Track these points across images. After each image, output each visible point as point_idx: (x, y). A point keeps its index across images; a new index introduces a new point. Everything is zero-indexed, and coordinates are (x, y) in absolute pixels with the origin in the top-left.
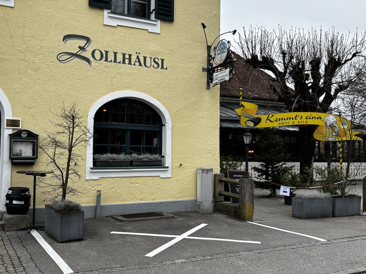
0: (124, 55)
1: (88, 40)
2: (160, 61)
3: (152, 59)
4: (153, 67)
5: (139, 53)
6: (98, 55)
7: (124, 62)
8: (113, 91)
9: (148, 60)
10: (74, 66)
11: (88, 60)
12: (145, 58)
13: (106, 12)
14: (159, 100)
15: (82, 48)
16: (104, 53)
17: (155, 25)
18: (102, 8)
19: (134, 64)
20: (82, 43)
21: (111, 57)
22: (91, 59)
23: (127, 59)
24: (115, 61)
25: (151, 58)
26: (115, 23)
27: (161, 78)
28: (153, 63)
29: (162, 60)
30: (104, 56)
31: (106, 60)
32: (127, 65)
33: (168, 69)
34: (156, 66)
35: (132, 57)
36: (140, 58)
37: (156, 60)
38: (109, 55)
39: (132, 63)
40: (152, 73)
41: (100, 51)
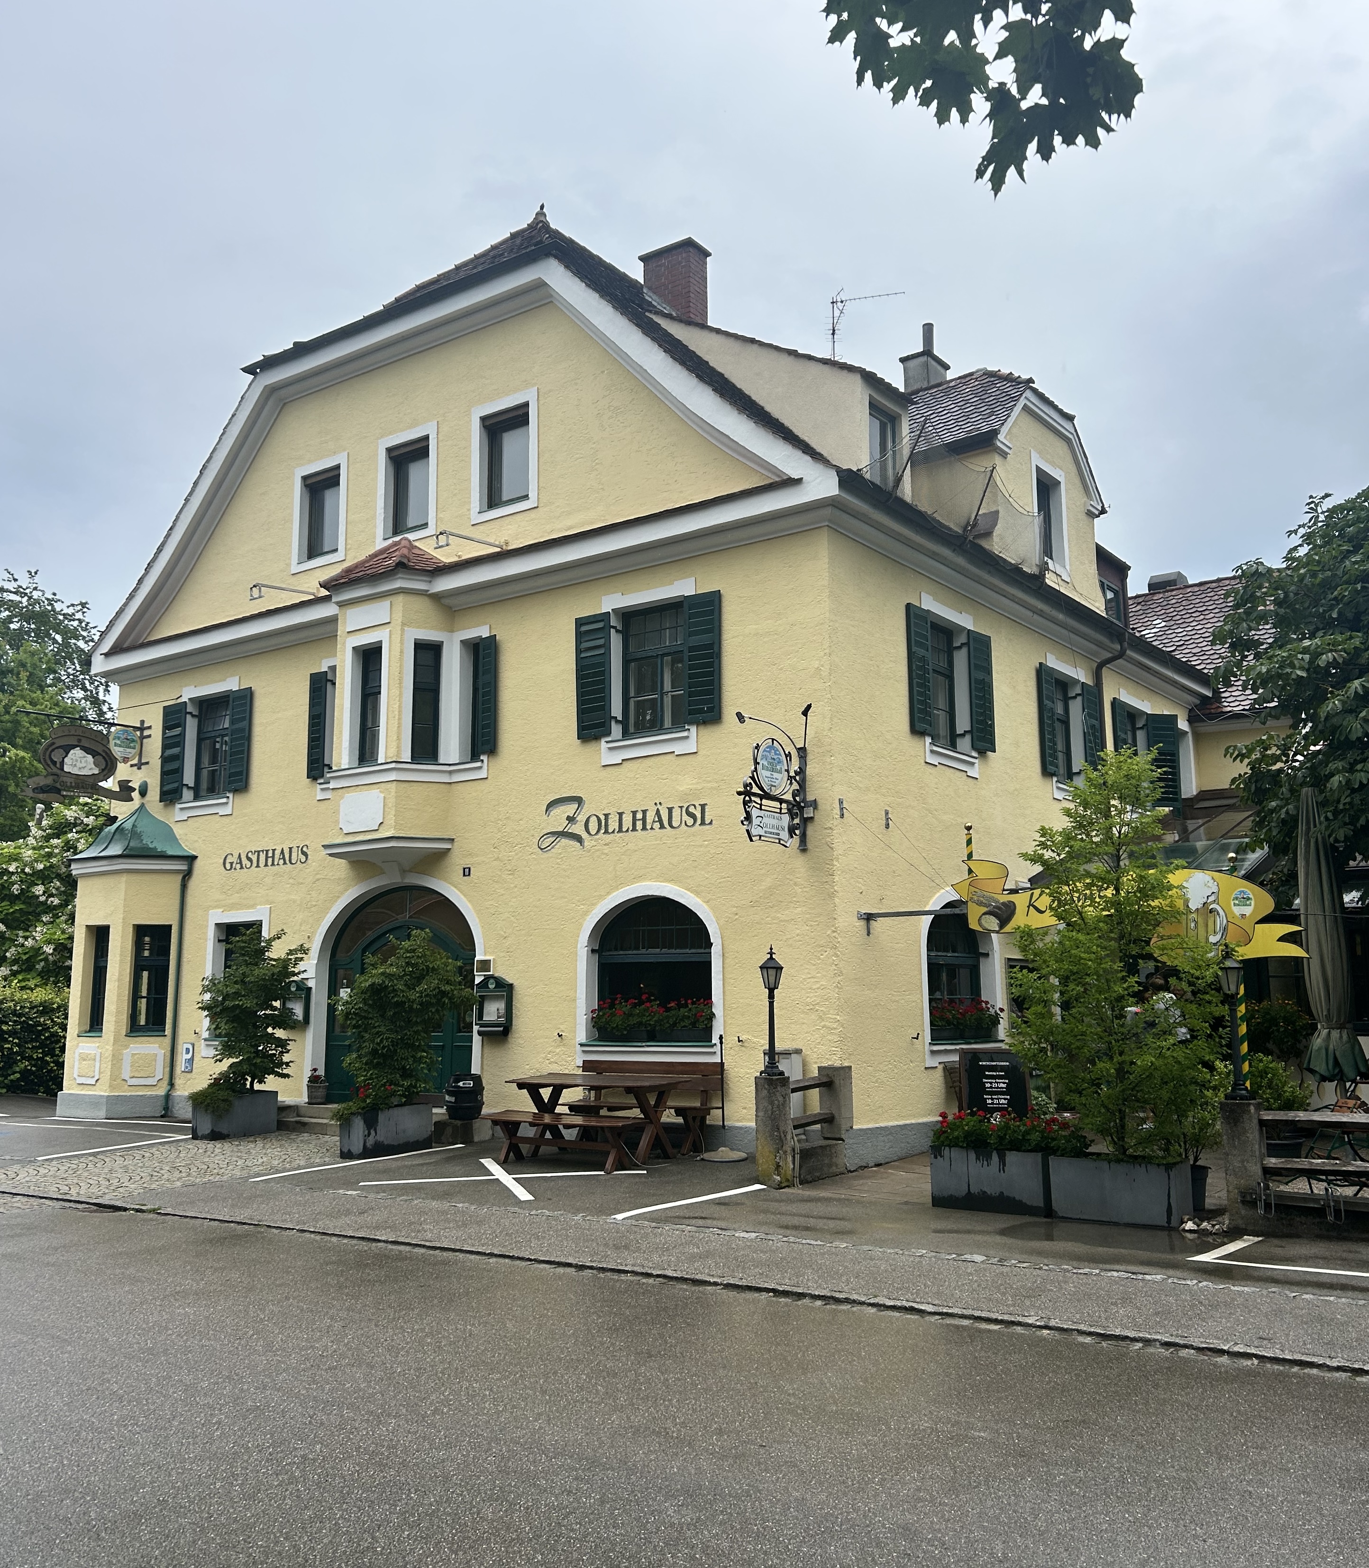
0: (634, 813)
1: (579, 800)
2: (699, 808)
3: (684, 809)
4: (686, 824)
5: (660, 803)
6: (593, 826)
7: (634, 829)
8: (617, 888)
9: (676, 813)
10: (560, 854)
11: (578, 839)
12: (670, 810)
13: (603, 744)
14: (697, 893)
15: (571, 819)
16: (602, 818)
17: (687, 737)
18: (597, 738)
19: (652, 828)
20: (570, 809)
21: (613, 825)
22: (584, 835)
23: (640, 821)
24: (620, 830)
25: (681, 807)
26: (617, 758)
27: (701, 846)
28: (685, 817)
29: (703, 806)
30: (603, 825)
31: (606, 832)
32: (640, 833)
33: (714, 822)
34: (690, 821)
35: (648, 814)
36: (661, 812)
37: (692, 809)
38: (610, 821)
39: (648, 827)
40: (683, 839)
41: (597, 816)
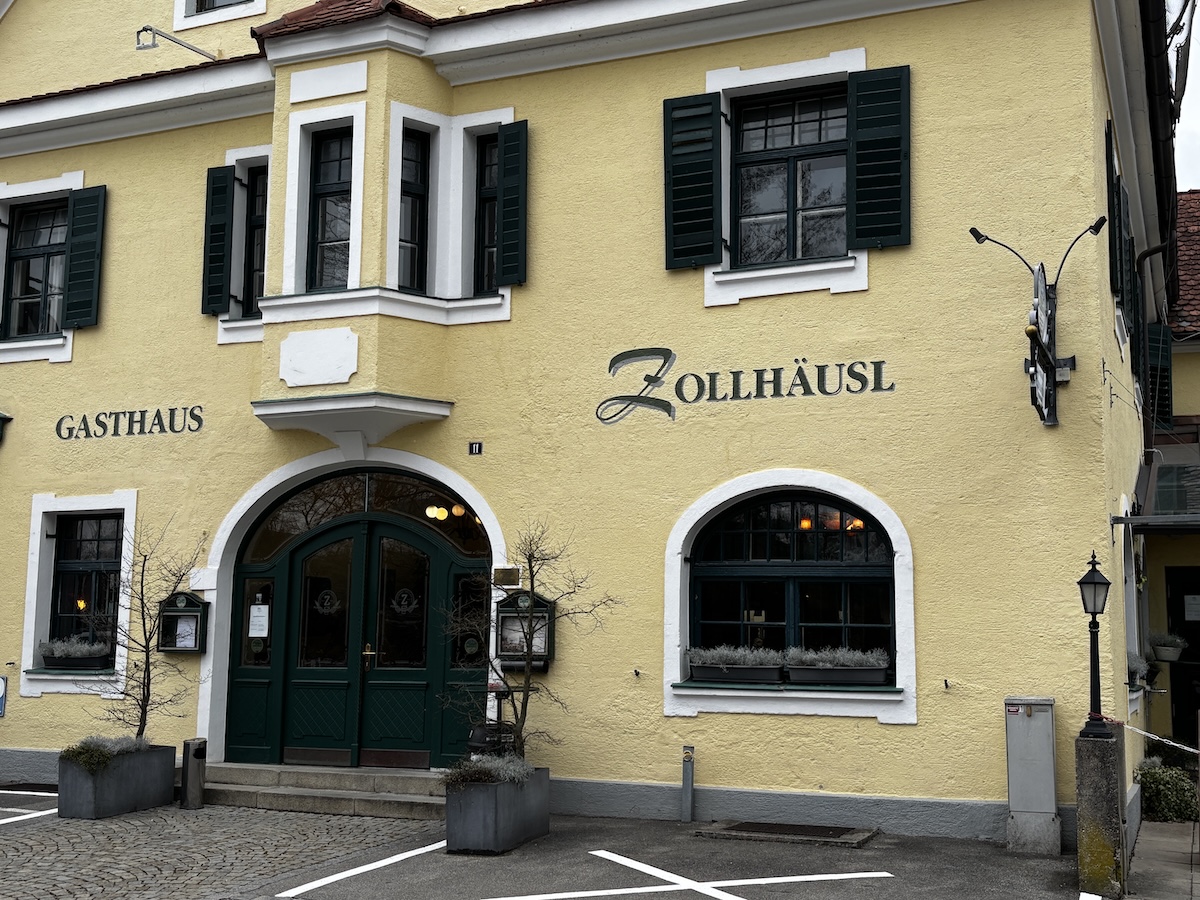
0: (760, 373)
1: (666, 355)
2: (871, 368)
3: (845, 370)
4: (848, 389)
5: (804, 360)
6: (690, 389)
7: (760, 394)
8: (731, 475)
9: (831, 375)
10: (634, 426)
11: (666, 407)
12: (821, 370)
13: (709, 275)
15: (652, 380)
16: (706, 380)
17: (852, 269)
18: (698, 267)
19: (790, 394)
20: (652, 366)
21: (725, 386)
22: (675, 401)
23: (769, 383)
24: (736, 395)
25: (840, 366)
26: (732, 295)
27: (875, 419)
28: (847, 379)
29: (878, 366)
30: (708, 388)
31: (713, 397)
32: (769, 400)
33: (897, 387)
34: (856, 385)
35: (783, 375)
36: (806, 372)
37: (858, 369)
38: (718, 384)
39: (784, 392)
40: (844, 410)
41: (696, 377)
